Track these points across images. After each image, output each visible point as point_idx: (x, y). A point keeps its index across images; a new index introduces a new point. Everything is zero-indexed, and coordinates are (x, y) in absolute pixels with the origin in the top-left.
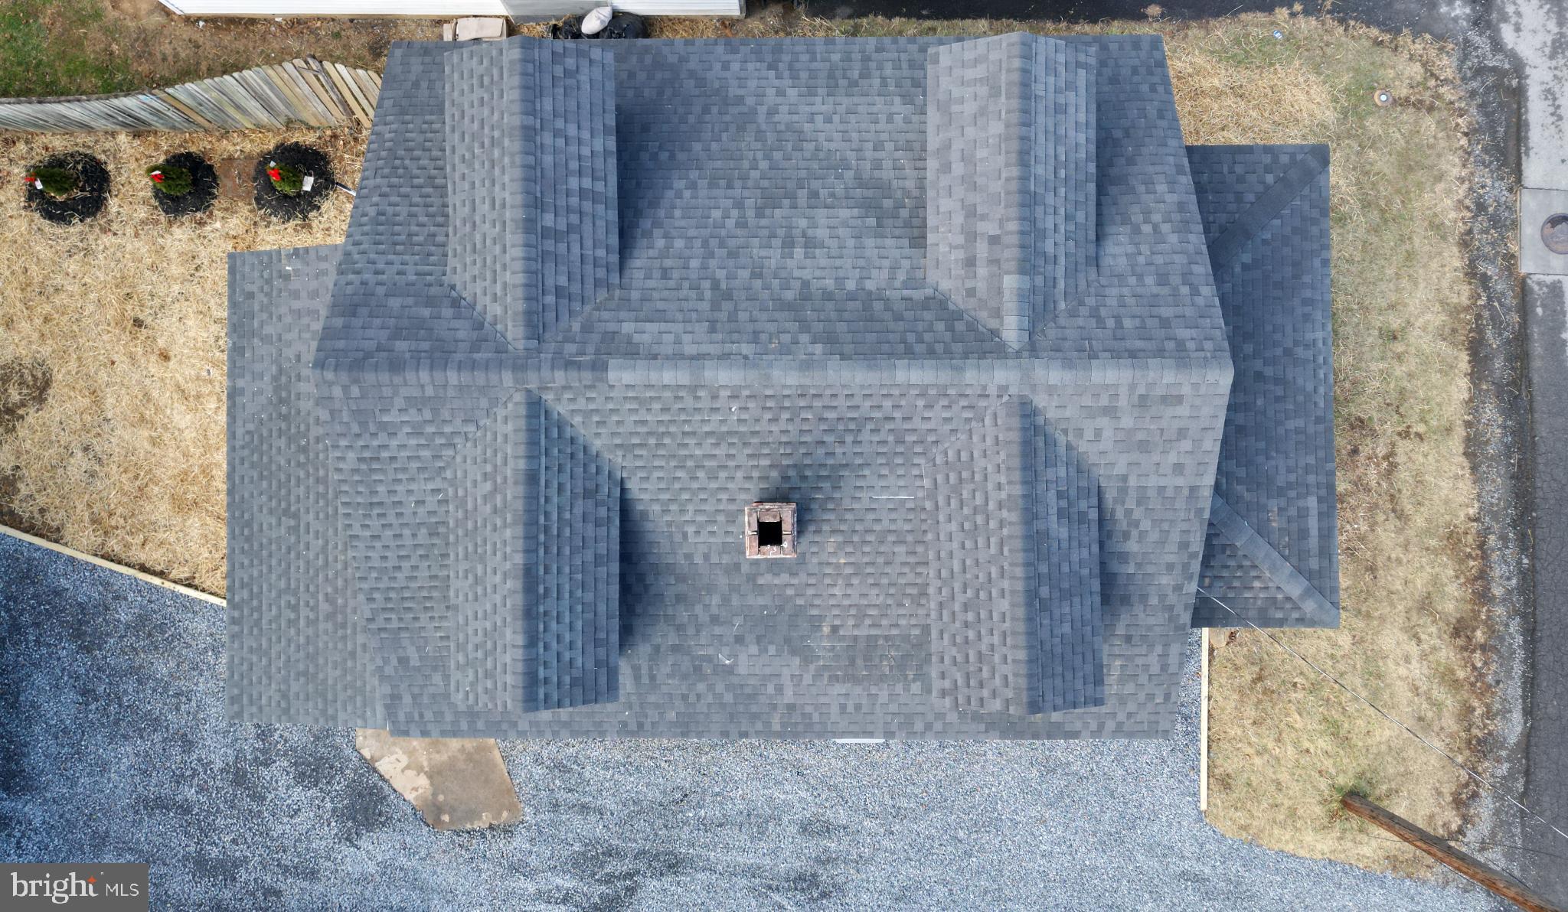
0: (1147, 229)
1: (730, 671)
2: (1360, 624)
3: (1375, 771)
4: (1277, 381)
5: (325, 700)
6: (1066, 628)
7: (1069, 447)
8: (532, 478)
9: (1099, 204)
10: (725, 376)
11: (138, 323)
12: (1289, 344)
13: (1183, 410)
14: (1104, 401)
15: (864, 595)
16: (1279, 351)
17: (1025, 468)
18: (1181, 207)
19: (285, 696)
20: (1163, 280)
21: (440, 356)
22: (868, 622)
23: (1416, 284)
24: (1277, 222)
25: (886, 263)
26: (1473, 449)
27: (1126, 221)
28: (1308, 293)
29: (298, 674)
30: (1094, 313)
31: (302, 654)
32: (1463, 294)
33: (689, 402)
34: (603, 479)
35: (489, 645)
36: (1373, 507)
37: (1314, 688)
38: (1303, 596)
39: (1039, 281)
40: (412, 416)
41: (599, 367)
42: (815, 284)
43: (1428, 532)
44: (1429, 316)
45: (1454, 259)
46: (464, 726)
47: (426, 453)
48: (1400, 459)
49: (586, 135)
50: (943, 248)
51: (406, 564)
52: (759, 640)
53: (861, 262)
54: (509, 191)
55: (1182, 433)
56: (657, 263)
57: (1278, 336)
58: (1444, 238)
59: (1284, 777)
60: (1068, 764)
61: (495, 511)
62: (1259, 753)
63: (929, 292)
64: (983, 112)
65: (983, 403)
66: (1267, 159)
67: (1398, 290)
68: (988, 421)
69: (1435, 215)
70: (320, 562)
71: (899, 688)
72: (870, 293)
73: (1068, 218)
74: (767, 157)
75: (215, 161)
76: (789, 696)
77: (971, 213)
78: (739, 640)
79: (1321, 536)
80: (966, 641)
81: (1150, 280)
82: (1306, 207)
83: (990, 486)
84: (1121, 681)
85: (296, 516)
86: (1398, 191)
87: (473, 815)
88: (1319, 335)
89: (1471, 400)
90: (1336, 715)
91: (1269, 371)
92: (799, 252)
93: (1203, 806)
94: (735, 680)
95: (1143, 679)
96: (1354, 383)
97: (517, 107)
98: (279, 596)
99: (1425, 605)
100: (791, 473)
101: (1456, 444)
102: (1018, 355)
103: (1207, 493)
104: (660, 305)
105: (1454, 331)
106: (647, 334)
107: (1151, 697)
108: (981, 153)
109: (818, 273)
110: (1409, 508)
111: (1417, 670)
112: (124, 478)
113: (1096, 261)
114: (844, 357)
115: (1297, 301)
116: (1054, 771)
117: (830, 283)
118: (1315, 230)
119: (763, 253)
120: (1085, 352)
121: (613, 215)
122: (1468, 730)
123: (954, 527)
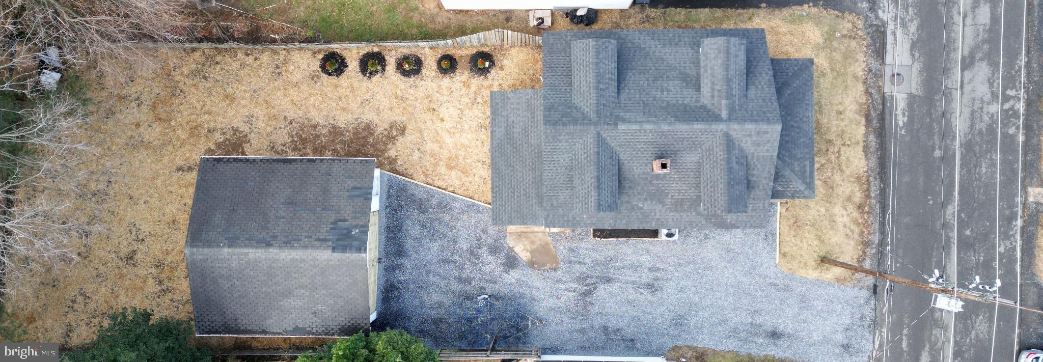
0: (760, 86)
1: (642, 208)
2: (828, 205)
3: (832, 251)
4: (798, 128)
5: (524, 219)
6: (738, 192)
7: (739, 145)
8: (598, 153)
9: (747, 80)
10: (648, 127)
11: (434, 110)
12: (801, 117)
13: (769, 135)
14: (748, 133)
15: (681, 187)
16: (798, 119)
17: (728, 150)
18: (769, 80)
19: (511, 218)
20: (764, 101)
21: (575, 122)
22: (681, 194)
23: (848, 96)
24: (798, 81)
25: (690, 96)
26: (866, 149)
27: (754, 84)
28: (807, 102)
29: (515, 212)
30: (746, 110)
31: (516, 205)
32: (864, 99)
33: (639, 134)
34: (614, 154)
35: (586, 196)
36: (833, 168)
37: (813, 225)
38: (805, 190)
39: (731, 101)
40: (567, 137)
41: (616, 124)
42: (671, 102)
43: (851, 176)
44: (852, 106)
45: (861, 88)
46: (565, 224)
47: (568, 147)
48: (842, 153)
49: (610, 63)
50: (705, 92)
51: (558, 177)
52: (651, 199)
53: (683, 96)
54: (591, 78)
55: (769, 141)
56: (627, 97)
57: (798, 115)
58: (858, 81)
59: (803, 253)
60: (734, 249)
61: (588, 161)
62: (795, 246)
63: (701, 104)
64: (716, 57)
65: (716, 133)
66: (796, 63)
67: (842, 98)
68: (718, 138)
69: (855, 73)
70: (521, 179)
71: (689, 214)
72: (685, 104)
73: (739, 84)
74: (654, 66)
75: (457, 57)
76: (658, 216)
77: (713, 83)
78: (645, 199)
79: (810, 173)
80: (711, 196)
81: (760, 101)
82: (807, 77)
83: (718, 155)
84: (752, 211)
85: (513, 167)
86: (843, 66)
87: (544, 265)
88: (810, 114)
89: (865, 134)
90: (820, 234)
91: (795, 125)
92: (665, 93)
93: (777, 262)
94: (643, 211)
95: (758, 210)
96: (828, 128)
97: (594, 57)
98: (508, 189)
99: (849, 199)
100: (664, 152)
101: (860, 148)
102: (726, 121)
103: (775, 157)
104: (629, 108)
105: (860, 111)
106: (627, 116)
107: (760, 216)
108: (716, 68)
109: (671, 99)
110: (845, 168)
111: (846, 219)
112: (432, 159)
113: (746, 96)
114: (680, 122)
115: (803, 104)
116: (730, 251)
117: (674, 102)
118: (809, 84)
119: (656, 93)
120: (743, 120)
121: (616, 84)
122: (862, 239)
123: (708, 166)
